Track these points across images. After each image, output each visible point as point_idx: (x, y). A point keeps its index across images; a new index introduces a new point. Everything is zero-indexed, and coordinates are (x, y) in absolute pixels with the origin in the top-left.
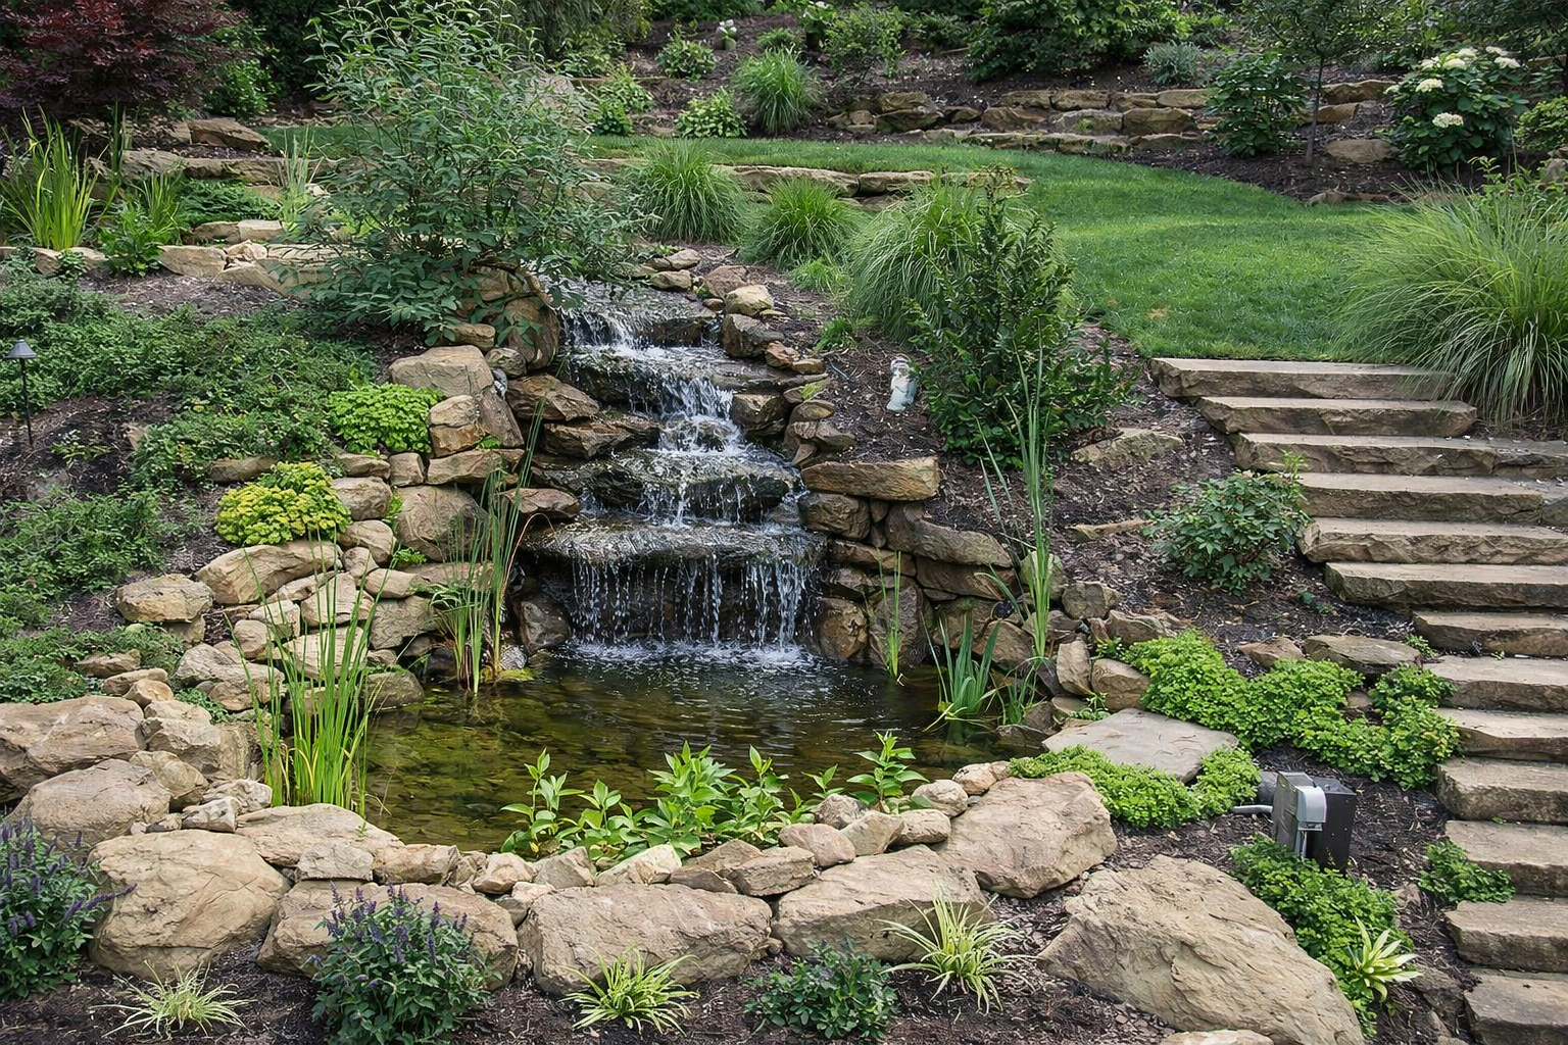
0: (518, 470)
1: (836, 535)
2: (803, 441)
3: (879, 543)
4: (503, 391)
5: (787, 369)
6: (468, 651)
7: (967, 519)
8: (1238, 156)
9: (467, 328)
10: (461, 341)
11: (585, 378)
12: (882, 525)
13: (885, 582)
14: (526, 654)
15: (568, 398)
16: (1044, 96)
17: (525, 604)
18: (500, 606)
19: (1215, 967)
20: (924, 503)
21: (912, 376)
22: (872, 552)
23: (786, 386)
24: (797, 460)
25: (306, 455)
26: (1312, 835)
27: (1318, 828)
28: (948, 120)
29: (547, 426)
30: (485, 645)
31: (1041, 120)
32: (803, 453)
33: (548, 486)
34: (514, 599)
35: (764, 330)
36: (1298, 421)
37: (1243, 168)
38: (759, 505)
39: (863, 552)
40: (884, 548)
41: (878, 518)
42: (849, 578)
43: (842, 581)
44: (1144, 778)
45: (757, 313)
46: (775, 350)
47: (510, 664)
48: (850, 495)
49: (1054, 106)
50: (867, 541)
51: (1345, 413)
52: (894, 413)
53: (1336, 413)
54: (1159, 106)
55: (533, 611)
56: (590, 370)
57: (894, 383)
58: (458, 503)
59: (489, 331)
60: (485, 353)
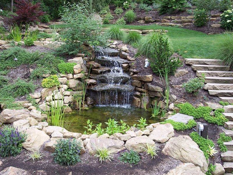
0: (87, 76)
1: (136, 87)
2: (132, 72)
3: (143, 88)
4: (85, 64)
5: (130, 60)
6: (79, 104)
7: (157, 84)
8: (198, 27)
9: (80, 54)
10: (79, 56)
11: (99, 61)
12: (143, 85)
13: (143, 94)
14: (88, 106)
15: (96, 64)
16: (169, 17)
17: (88, 97)
18: (84, 98)
19: (187, 152)
20: (150, 82)
21: (149, 62)
22: (142, 89)
23: (129, 63)
24: (131, 75)
25: (55, 74)
26: (201, 132)
27: (202, 131)
28: (155, 21)
29: (92, 69)
30: (82, 104)
31: (169, 21)
32: (132, 73)
33: (92, 79)
34: (86, 97)
35: (126, 54)
36: (205, 68)
37: (199, 29)
38: (125, 82)
39: (140, 89)
40: (144, 89)
41: (143, 84)
42: (138, 93)
43: (137, 94)
44: (179, 123)
45: (125, 51)
46: (128, 57)
47: (85, 107)
48: (138, 80)
49: (171, 19)
50: (141, 88)
51: (212, 67)
52: (146, 67)
53: (210, 67)
54: (187, 19)
55: (89, 99)
56: (100, 60)
57: (146, 63)
58: (78, 82)
59: (84, 55)
60: (83, 58)
